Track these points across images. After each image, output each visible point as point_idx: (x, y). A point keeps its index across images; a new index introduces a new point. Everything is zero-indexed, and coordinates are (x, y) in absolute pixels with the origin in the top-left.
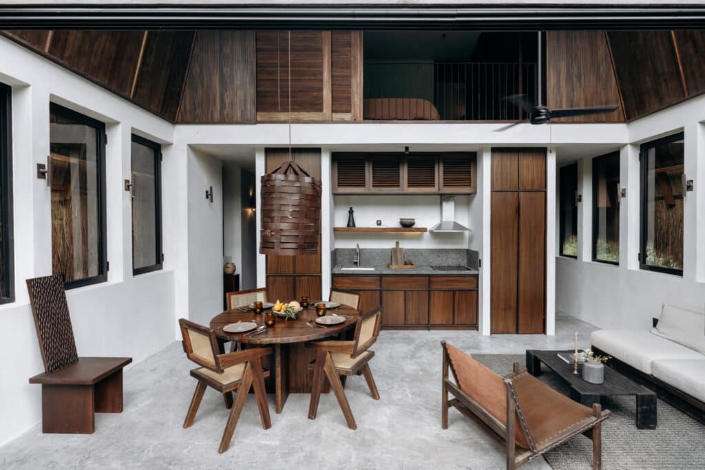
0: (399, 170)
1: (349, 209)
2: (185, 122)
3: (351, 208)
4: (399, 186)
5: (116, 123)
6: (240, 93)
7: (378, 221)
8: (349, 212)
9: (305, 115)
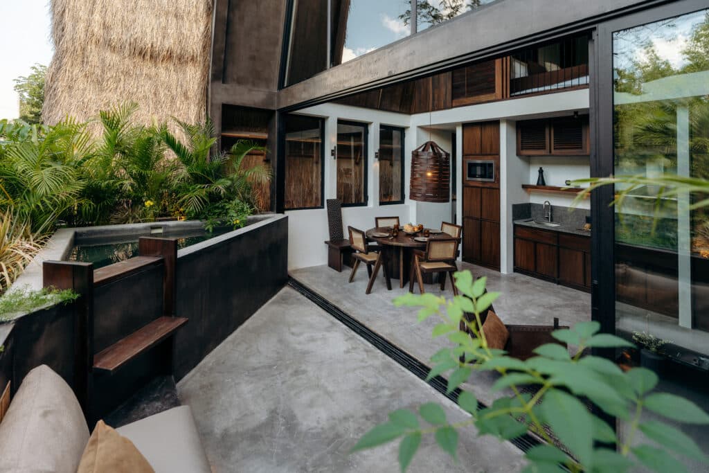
0: (581, 132)
1: (539, 169)
2: (416, 113)
3: (541, 168)
4: (581, 148)
5: (371, 123)
6: (443, 90)
7: (566, 181)
8: (539, 171)
9: (483, 98)
